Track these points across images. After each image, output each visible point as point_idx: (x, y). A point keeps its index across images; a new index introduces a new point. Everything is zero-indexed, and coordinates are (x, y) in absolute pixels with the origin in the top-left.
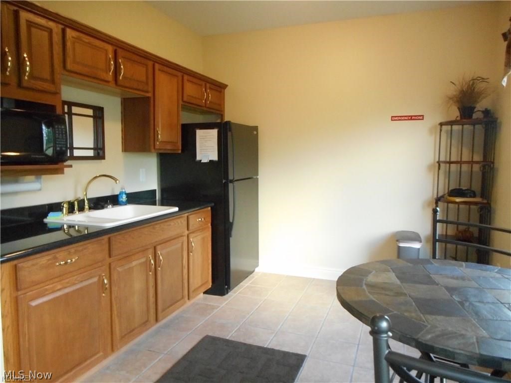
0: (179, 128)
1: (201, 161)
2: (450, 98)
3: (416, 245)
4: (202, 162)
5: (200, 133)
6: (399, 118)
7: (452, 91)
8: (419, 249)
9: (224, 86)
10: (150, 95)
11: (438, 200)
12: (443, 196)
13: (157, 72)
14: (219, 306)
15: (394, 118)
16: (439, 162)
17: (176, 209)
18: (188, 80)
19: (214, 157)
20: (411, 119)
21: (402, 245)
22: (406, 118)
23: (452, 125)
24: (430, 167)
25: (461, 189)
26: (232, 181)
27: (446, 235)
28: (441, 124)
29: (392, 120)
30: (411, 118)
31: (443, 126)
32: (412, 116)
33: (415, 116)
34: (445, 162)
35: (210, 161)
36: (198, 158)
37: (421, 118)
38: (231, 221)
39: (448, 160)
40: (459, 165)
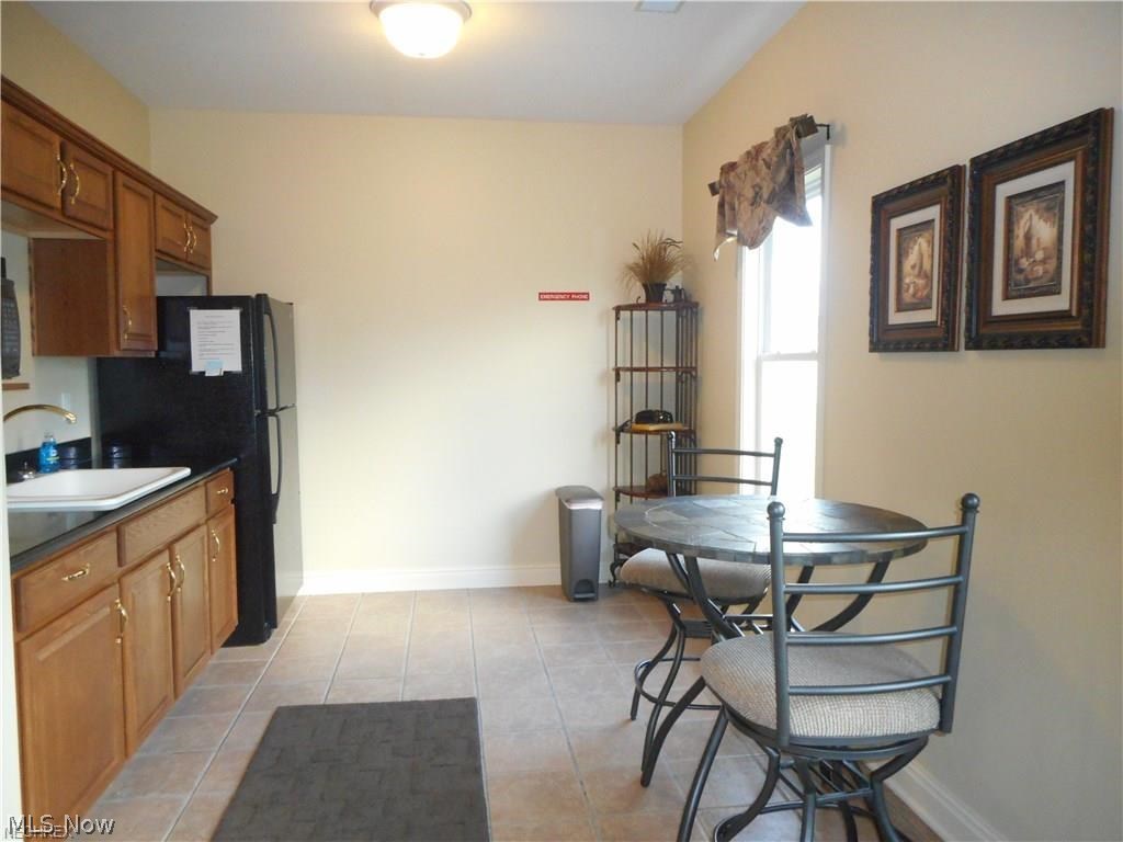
0: (153, 305)
1: (204, 373)
2: (631, 268)
3: (596, 505)
4: (207, 375)
5: (197, 317)
6: (552, 296)
7: (634, 257)
8: (600, 511)
9: (211, 218)
10: (108, 236)
11: (619, 430)
12: (625, 424)
13: (120, 189)
14: (266, 663)
15: (543, 296)
16: (617, 371)
17: (187, 472)
18: (163, 207)
19: (234, 364)
20: (570, 299)
21: (575, 507)
22: (562, 297)
23: (632, 311)
24: (603, 377)
25: (650, 411)
26: (273, 413)
27: (632, 486)
28: (618, 309)
29: (540, 299)
30: (570, 296)
31: (622, 312)
32: (571, 294)
33: (577, 294)
34: (627, 369)
35: (225, 372)
36: (196, 367)
37: (585, 297)
38: (274, 491)
39: (628, 365)
40: (659, 373)
